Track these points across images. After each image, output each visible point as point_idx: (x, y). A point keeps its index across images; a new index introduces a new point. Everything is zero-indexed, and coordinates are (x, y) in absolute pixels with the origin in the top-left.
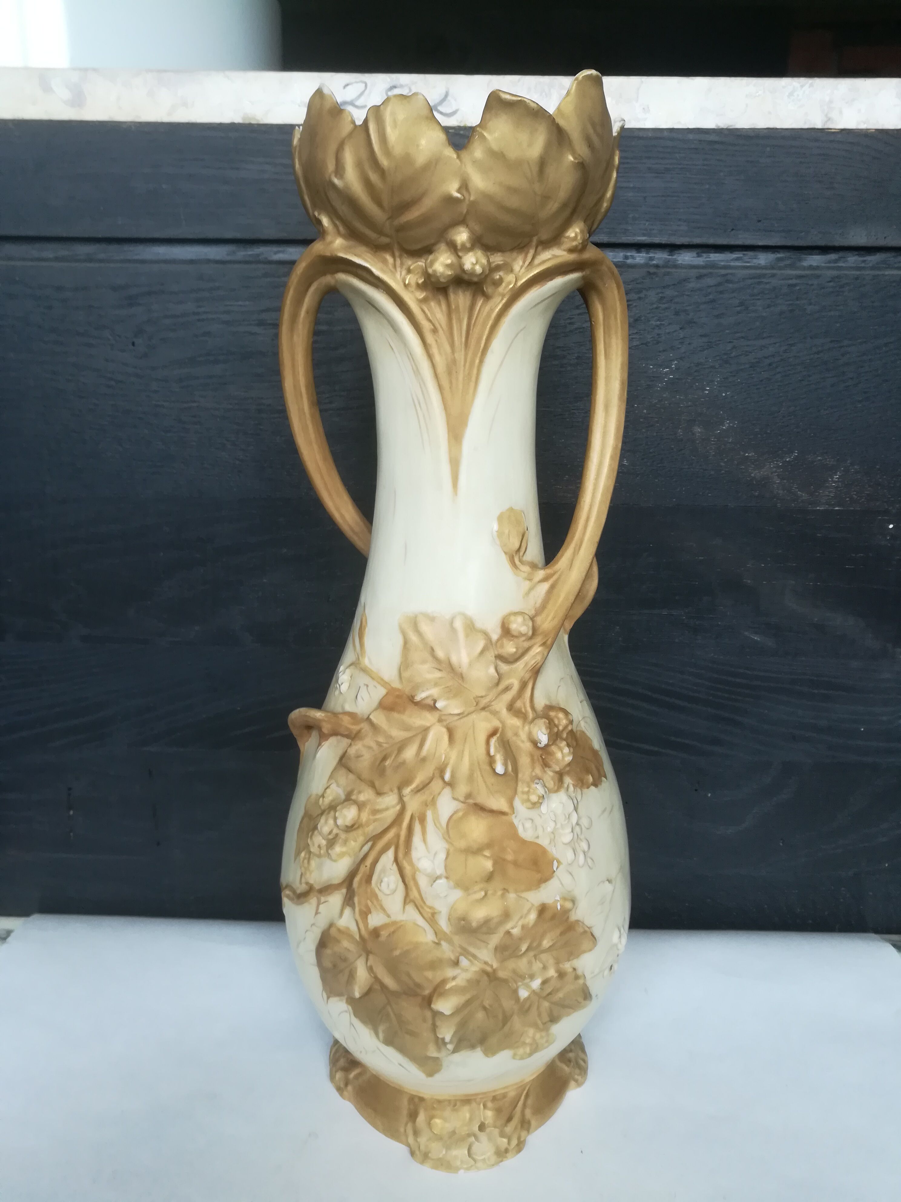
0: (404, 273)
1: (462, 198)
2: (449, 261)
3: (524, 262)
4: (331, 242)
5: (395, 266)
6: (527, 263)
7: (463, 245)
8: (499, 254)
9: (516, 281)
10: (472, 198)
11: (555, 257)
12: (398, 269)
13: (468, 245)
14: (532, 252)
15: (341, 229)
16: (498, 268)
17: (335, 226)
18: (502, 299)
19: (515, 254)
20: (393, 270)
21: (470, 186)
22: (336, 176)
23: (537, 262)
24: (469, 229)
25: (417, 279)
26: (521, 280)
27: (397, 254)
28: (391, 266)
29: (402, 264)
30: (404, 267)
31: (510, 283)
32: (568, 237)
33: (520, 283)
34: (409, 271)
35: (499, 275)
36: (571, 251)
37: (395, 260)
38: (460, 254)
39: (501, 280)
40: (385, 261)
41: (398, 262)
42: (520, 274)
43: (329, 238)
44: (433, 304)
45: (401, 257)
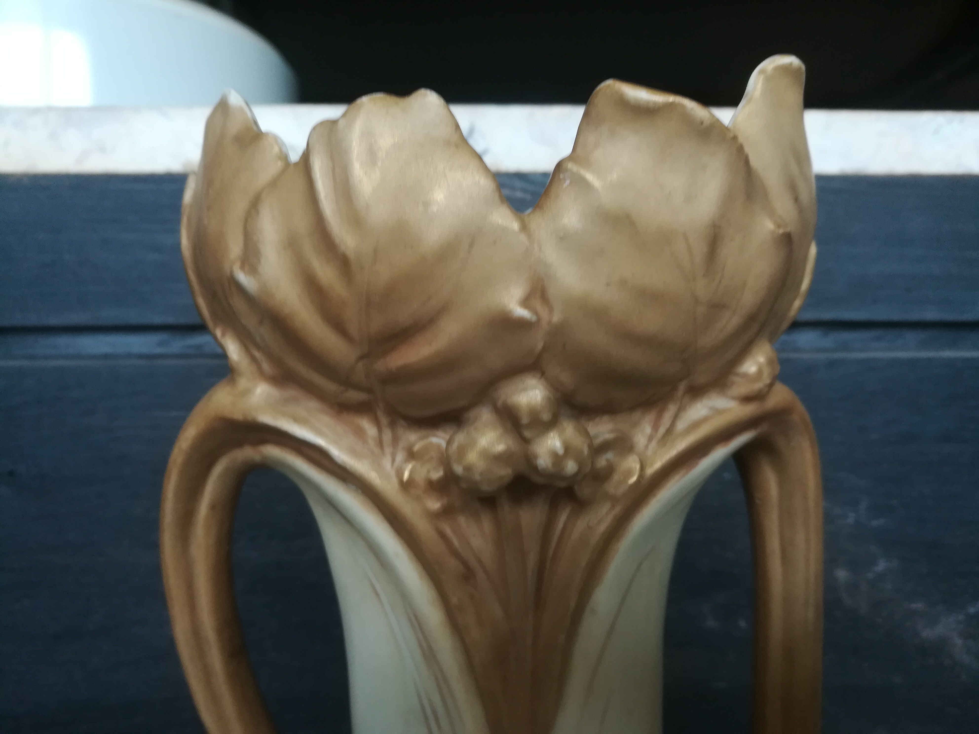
0: (400, 457)
1: (534, 318)
2: (500, 448)
3: (655, 428)
4: (247, 392)
5: (380, 444)
6: (662, 430)
7: (534, 414)
8: (606, 418)
9: (642, 468)
10: (556, 318)
11: (718, 412)
12: (388, 450)
13: (546, 416)
14: (672, 409)
15: (266, 366)
16: (605, 447)
17: (253, 359)
18: (613, 507)
19: (637, 415)
20: (377, 450)
21: (552, 292)
22: (242, 268)
23: (681, 425)
24: (547, 379)
25: (429, 472)
26: (652, 465)
27: (384, 420)
28: (372, 443)
29: (395, 440)
30: (402, 444)
31: (629, 474)
32: (745, 376)
33: (650, 471)
34: (411, 455)
35: (607, 460)
36: (747, 399)
37: (380, 430)
38: (527, 434)
39: (610, 470)
40: (360, 433)
41: (387, 435)
42: (650, 452)
43: (243, 383)
44: (462, 520)
45: (392, 425)
